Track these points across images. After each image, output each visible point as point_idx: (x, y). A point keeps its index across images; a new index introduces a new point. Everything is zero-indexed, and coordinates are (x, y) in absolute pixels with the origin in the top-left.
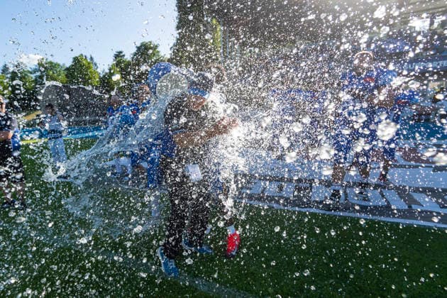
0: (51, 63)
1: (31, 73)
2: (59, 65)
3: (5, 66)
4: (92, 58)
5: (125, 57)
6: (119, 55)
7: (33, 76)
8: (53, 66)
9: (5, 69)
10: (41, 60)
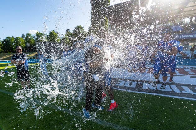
0: (41, 33)
1: (33, 37)
3: (23, 34)
6: (68, 31)
7: (34, 39)
9: (23, 36)
10: (37, 32)
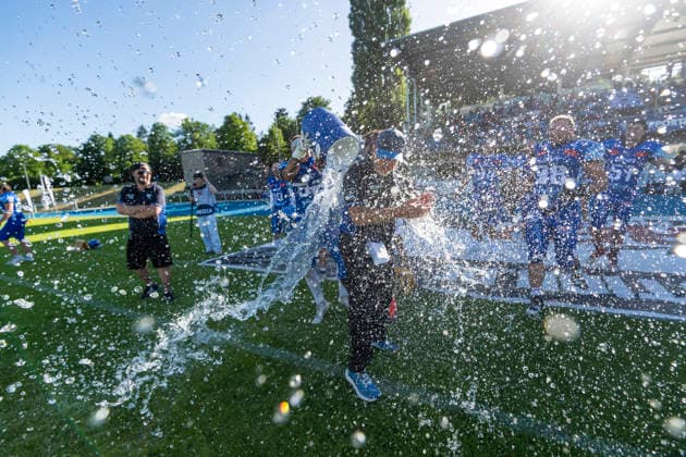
0: (198, 123)
1: (173, 136)
2: (207, 126)
3: (142, 128)
4: (247, 118)
5: (289, 116)
6: (280, 114)
7: (176, 140)
8: (199, 127)
9: (142, 131)
10: (186, 120)
